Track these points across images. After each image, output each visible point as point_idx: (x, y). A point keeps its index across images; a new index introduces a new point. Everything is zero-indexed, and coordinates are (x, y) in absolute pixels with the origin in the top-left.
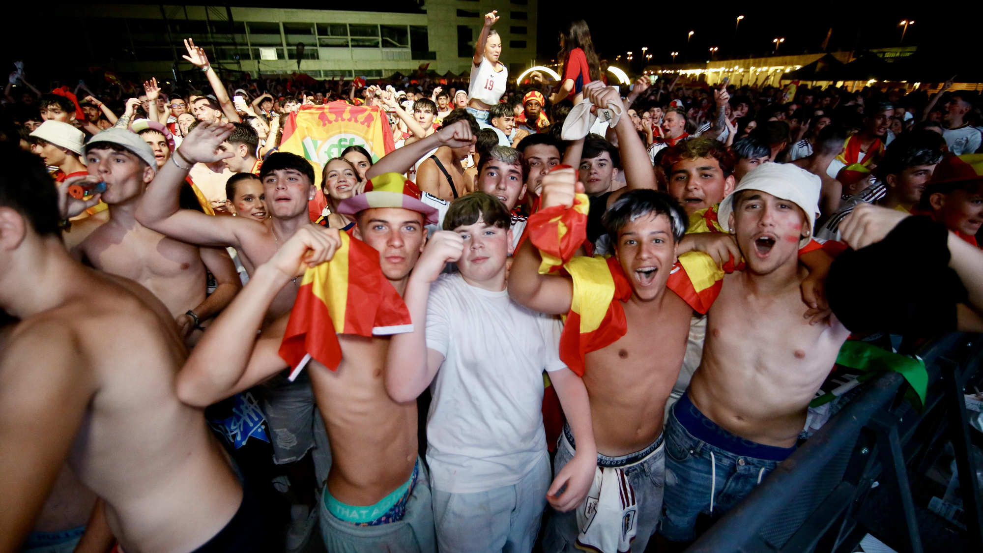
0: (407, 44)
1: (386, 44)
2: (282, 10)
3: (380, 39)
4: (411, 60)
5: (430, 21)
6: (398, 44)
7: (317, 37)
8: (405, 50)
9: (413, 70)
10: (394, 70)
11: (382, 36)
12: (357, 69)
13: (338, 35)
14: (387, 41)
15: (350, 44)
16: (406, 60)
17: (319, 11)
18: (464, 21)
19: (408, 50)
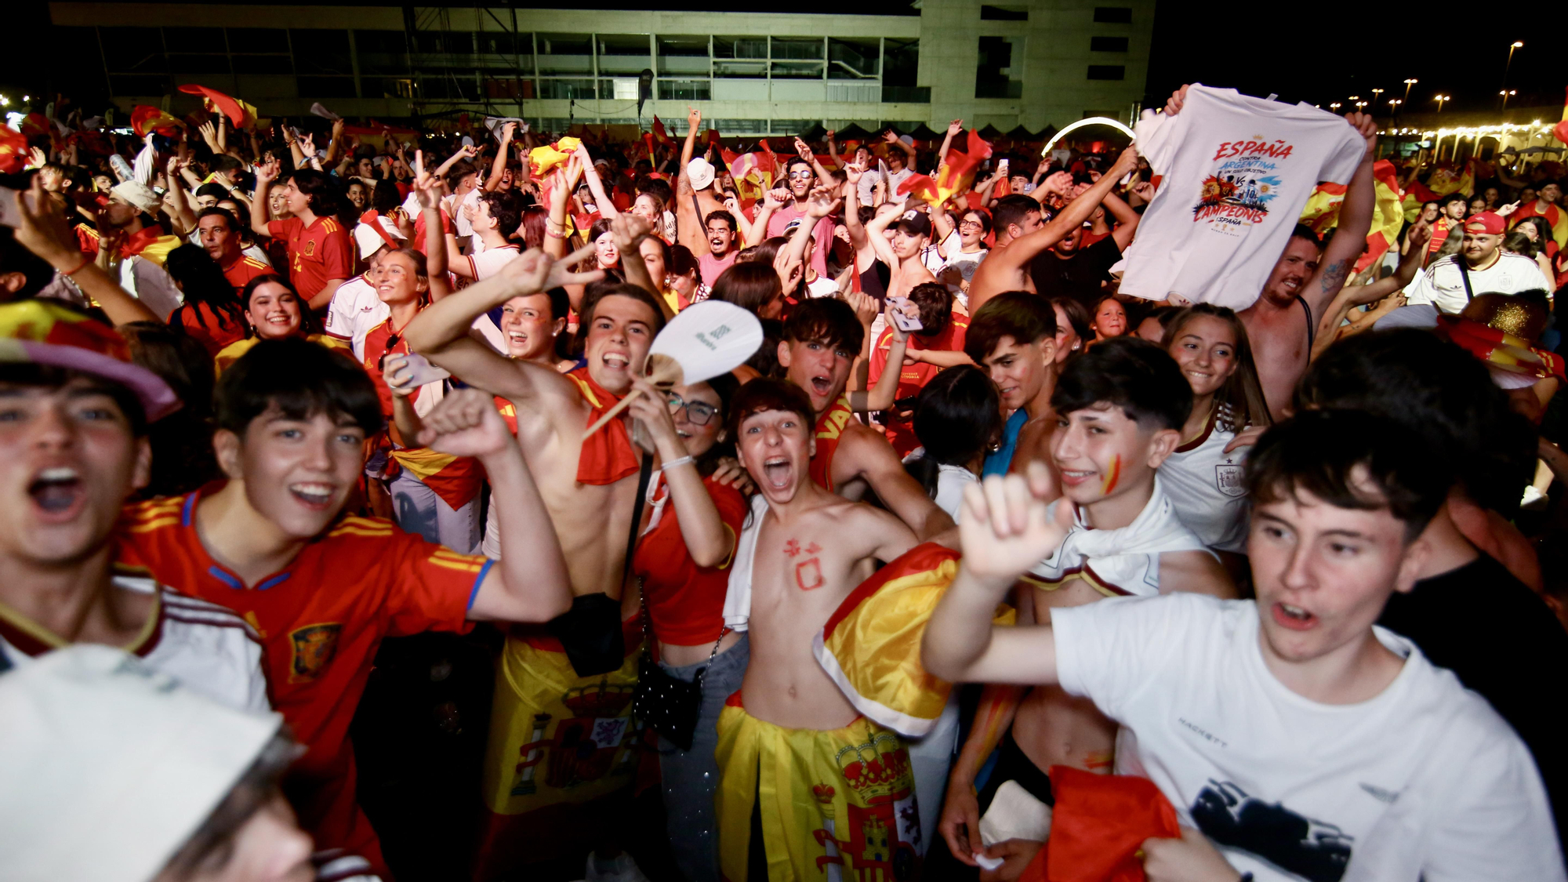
0: (877, 73)
1: (835, 72)
2: (657, 13)
3: (825, 64)
4: (881, 104)
5: (924, 29)
6: (858, 73)
7: (712, 59)
8: (868, 84)
9: (883, 123)
10: (845, 121)
11: (830, 59)
12: (775, 117)
13: (749, 57)
14: (838, 66)
15: (769, 72)
16: (870, 103)
17: (720, 14)
18: (993, 28)
19: (877, 85)
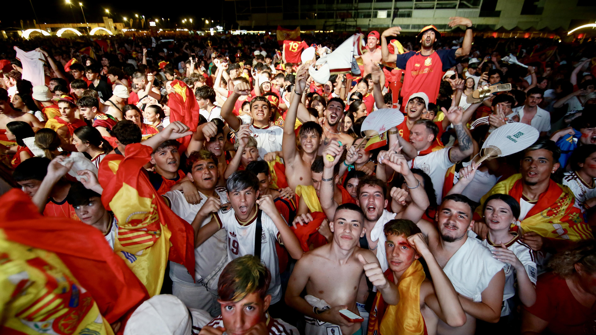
0: (479, 5)
1: (461, 6)
3: (458, 3)
4: (478, 18)
6: (471, 6)
7: (415, 3)
8: (474, 10)
9: (478, 25)
14: (463, 4)
15: (435, 7)
16: (474, 18)
19: (478, 10)
